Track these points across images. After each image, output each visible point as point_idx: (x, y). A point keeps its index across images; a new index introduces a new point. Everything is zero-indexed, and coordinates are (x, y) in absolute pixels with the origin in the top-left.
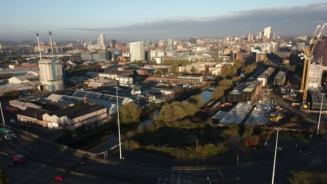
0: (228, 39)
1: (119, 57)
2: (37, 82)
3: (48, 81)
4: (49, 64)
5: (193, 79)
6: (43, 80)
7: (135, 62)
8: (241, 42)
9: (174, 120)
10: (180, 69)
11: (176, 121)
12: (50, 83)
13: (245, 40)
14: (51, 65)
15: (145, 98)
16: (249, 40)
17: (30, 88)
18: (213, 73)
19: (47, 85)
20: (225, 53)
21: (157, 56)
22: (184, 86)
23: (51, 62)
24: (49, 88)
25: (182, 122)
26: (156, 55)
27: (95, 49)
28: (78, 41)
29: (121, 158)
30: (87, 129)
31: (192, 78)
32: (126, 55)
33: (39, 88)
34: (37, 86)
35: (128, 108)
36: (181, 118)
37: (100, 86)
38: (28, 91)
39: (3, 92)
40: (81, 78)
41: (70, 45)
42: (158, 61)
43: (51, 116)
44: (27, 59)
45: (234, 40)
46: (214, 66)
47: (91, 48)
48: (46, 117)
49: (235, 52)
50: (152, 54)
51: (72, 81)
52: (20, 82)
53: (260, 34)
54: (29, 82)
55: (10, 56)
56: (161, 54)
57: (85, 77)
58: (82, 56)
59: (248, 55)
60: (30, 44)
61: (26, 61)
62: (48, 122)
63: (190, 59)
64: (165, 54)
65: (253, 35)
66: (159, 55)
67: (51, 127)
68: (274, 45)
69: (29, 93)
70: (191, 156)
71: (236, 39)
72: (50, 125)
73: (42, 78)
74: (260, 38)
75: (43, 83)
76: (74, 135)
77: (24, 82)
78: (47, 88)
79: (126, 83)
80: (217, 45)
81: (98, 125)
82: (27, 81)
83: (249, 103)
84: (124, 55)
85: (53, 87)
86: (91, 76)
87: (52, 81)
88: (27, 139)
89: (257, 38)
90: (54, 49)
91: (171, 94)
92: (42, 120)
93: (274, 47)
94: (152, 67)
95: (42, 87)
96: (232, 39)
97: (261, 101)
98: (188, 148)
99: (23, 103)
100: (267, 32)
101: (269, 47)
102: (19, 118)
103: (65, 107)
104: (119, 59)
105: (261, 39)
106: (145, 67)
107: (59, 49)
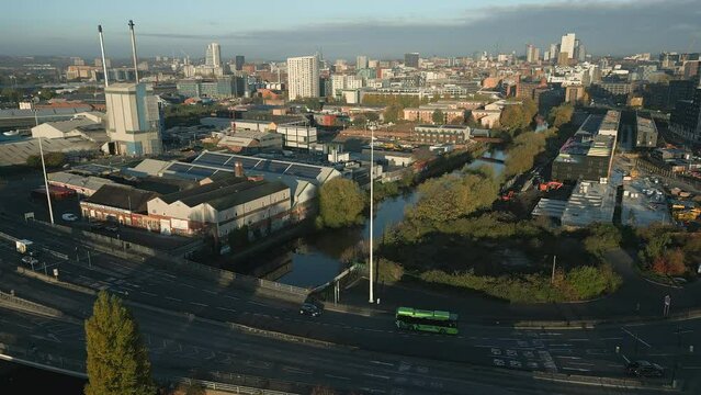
0: (483, 58)
1: (260, 91)
2: (100, 135)
3: (128, 132)
4: (131, 93)
5: (449, 133)
6: (115, 131)
7: (299, 101)
8: (513, 64)
9: (454, 216)
10: (408, 114)
11: (461, 217)
12: (131, 138)
13: (521, 61)
14: (134, 96)
15: (362, 169)
16: (529, 60)
17: (87, 148)
18: (484, 122)
19: (124, 142)
20: (486, 86)
21: (347, 88)
22: (432, 148)
23: (134, 89)
24: (128, 148)
25: (476, 222)
26: (345, 85)
27: (200, 74)
28: (158, 59)
29: (371, 300)
30: (251, 234)
31: (446, 130)
32: (273, 87)
33: (105, 148)
34: (102, 143)
35: (338, 189)
36: (467, 213)
37: (246, 145)
38: (82, 154)
39: (26, 156)
40: (192, 130)
41: (143, 67)
42: (351, 98)
43: (169, 203)
44: (58, 92)
45: (496, 60)
46: (482, 108)
47: (191, 71)
48: (156, 205)
49: (511, 83)
50: (337, 83)
51: (174, 135)
52: (61, 135)
53: (553, 48)
54: (83, 135)
55: (17, 86)
56: (355, 84)
57: (199, 128)
58: (178, 87)
59: (543, 88)
60: (53, 64)
61: (55, 95)
62: (160, 217)
63: (421, 94)
64: (364, 84)
65: (537, 51)
66: (350, 86)
67: (169, 230)
68: (593, 69)
69: (85, 160)
70: (540, 296)
71: (502, 58)
72: (165, 226)
73: (112, 126)
74: (553, 56)
75: (114, 137)
76: (226, 249)
77: (69, 134)
78: (123, 148)
79: (302, 140)
80: (463, 71)
81: (273, 227)
82: (78, 133)
83: (603, 181)
84: (268, 87)
85: (138, 146)
86: (213, 127)
87: (135, 133)
88: (124, 255)
89: (546, 58)
90: (110, 74)
91: (411, 165)
92: (145, 213)
93: (591, 73)
94: (340, 110)
95: (112, 146)
96: (491, 58)
97: (629, 178)
98: (528, 277)
99: (84, 179)
100: (568, 44)
101: (582, 73)
102: (83, 209)
103: (191, 187)
104: (260, 94)
105: (556, 59)
106: (324, 111)
107: (122, 74)
